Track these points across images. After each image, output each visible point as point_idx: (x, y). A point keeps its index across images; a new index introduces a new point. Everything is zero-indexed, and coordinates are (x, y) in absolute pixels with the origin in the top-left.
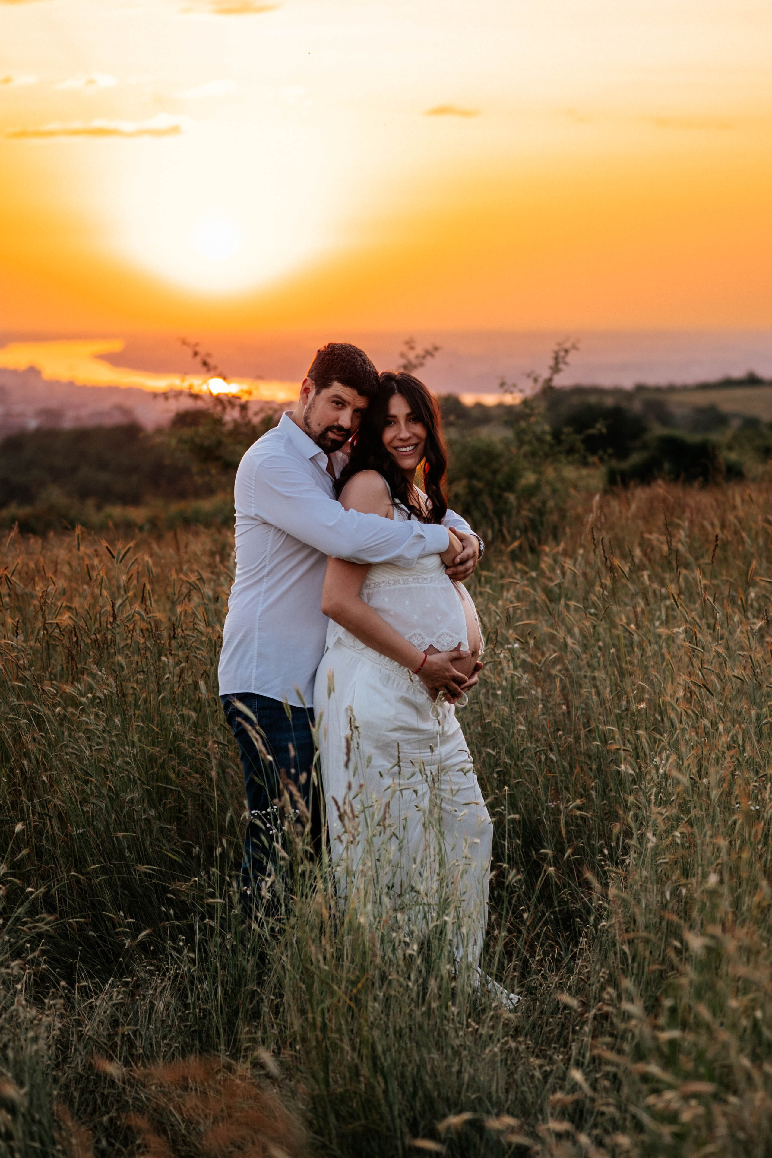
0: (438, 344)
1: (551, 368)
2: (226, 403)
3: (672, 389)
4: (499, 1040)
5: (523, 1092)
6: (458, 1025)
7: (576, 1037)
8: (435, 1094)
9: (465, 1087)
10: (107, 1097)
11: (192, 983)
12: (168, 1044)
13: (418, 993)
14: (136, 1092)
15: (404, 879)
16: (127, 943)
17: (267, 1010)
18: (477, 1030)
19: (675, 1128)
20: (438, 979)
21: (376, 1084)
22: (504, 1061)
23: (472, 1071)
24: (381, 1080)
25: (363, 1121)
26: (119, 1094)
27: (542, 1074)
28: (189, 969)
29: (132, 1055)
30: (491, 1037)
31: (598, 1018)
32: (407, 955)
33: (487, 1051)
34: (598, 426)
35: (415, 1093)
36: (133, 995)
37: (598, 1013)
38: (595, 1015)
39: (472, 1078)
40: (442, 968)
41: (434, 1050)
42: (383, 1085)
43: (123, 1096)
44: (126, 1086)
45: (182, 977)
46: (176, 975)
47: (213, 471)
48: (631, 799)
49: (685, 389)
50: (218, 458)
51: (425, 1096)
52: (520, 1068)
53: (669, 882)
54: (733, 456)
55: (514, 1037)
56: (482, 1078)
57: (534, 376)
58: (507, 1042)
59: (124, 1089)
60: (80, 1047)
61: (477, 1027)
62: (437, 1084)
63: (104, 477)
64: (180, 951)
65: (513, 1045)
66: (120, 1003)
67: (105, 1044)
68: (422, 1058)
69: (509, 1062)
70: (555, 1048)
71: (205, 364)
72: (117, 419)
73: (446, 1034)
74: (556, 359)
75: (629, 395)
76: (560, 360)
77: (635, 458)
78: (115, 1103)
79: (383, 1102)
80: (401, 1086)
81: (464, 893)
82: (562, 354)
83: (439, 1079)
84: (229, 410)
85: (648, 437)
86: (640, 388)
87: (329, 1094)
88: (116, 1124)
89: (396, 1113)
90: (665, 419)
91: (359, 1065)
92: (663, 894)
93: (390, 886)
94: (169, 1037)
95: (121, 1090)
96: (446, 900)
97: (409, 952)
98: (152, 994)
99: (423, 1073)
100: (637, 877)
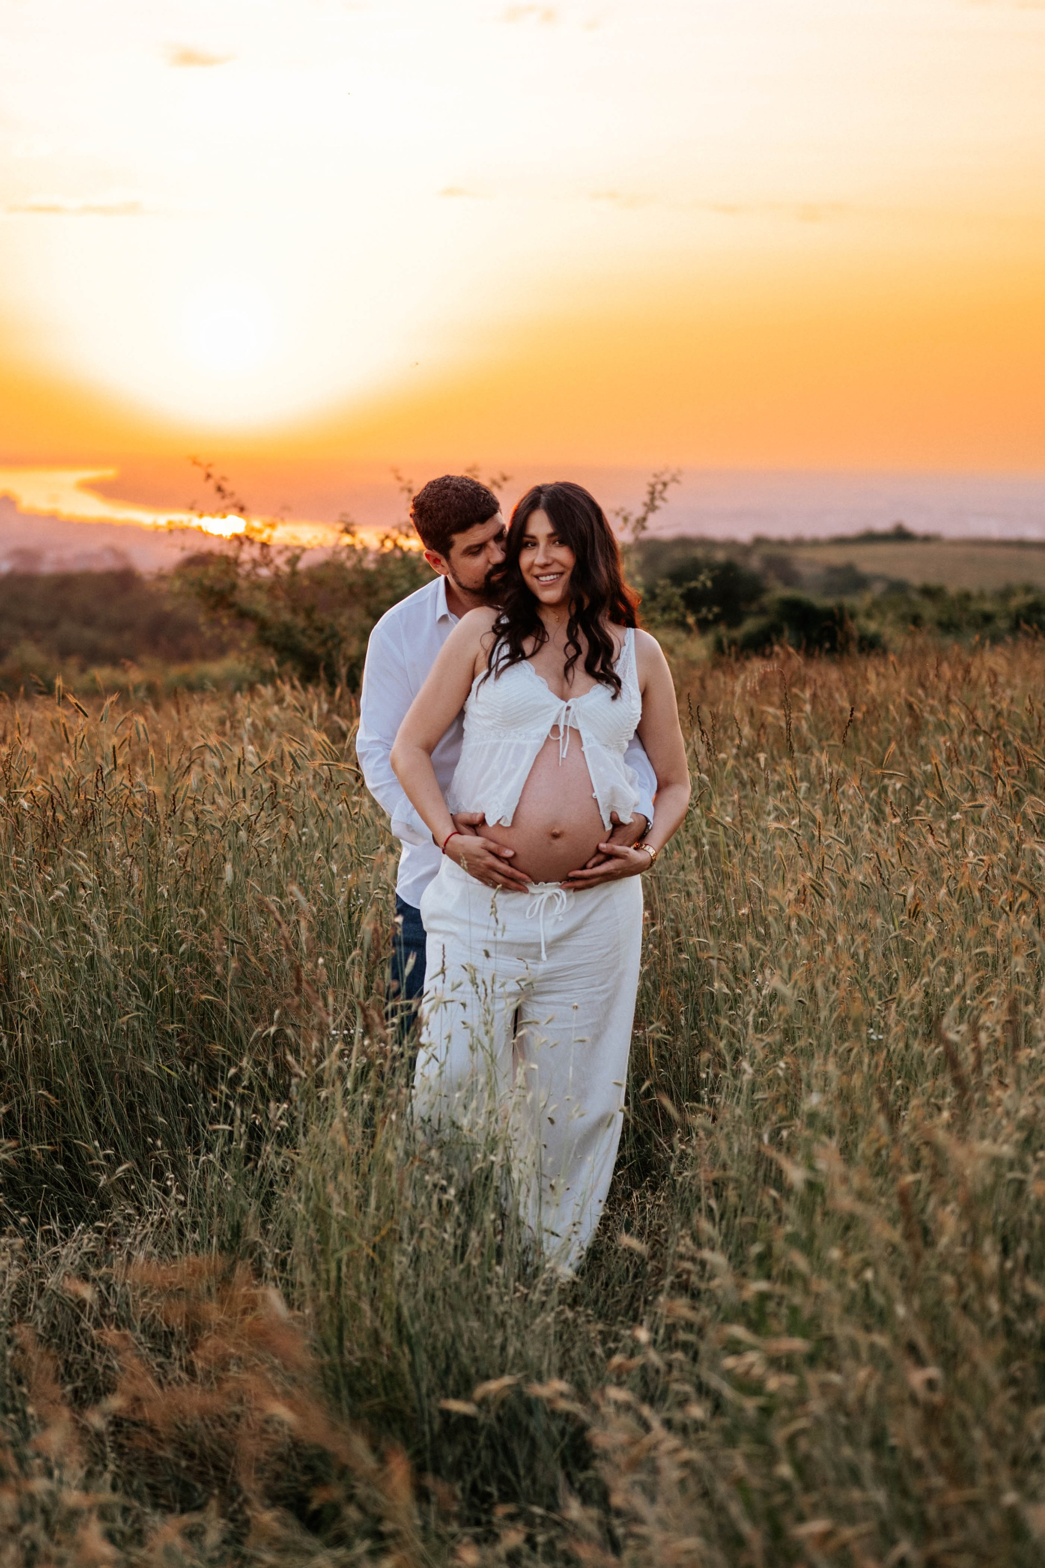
0: (508, 473)
1: (645, 504)
2: (244, 540)
3: (799, 543)
4: (552, 1309)
5: (580, 1372)
6: (503, 1290)
7: (648, 1308)
8: (473, 1371)
9: (509, 1365)
10: (72, 1365)
11: (181, 1232)
12: (148, 1304)
13: (456, 1247)
14: (108, 1359)
15: (444, 1110)
16: (103, 1180)
17: (270, 1266)
18: (527, 1295)
19: (760, 1401)
20: (481, 1234)
21: (400, 1354)
22: (559, 1336)
23: (518, 1345)
24: (406, 1350)
25: (383, 1398)
26: (87, 1363)
27: (604, 1351)
28: (177, 1213)
29: (104, 1316)
30: (543, 1304)
31: (677, 1287)
32: (444, 1203)
33: (538, 1320)
34: (702, 578)
35: (447, 1370)
36: (108, 1243)
37: (676, 1280)
38: (673, 1283)
39: (519, 1354)
40: (485, 1217)
41: (472, 1317)
42: (409, 1357)
43: (91, 1363)
44: (96, 1351)
45: (168, 1224)
46: (162, 1221)
47: (225, 621)
48: (725, 1022)
49: (816, 543)
50: (231, 606)
51: (461, 1373)
52: (579, 1344)
53: (768, 1123)
54: (872, 627)
55: (572, 1307)
56: (531, 1353)
57: (623, 514)
58: (561, 1312)
59: (93, 1355)
60: (41, 1303)
61: (526, 1291)
62: (475, 1360)
63: (90, 634)
64: (166, 1191)
65: (570, 1314)
66: (92, 1253)
67: (71, 1300)
68: (457, 1325)
69: (565, 1337)
70: (622, 1322)
71: (219, 489)
72: (108, 563)
73: (489, 1298)
74: (652, 493)
75: (746, 550)
76: (657, 495)
77: (750, 625)
78: (81, 1372)
79: (408, 1377)
80: (432, 1359)
81: (517, 1130)
82: (659, 487)
83: (478, 1353)
84: (246, 547)
85: (766, 599)
86: (759, 541)
87: (343, 1365)
88: (81, 1397)
89: (424, 1390)
90: (790, 578)
91: (381, 1330)
92: (760, 1138)
93: (426, 1119)
94: (149, 1295)
95: (89, 1356)
96: (493, 1139)
97: (446, 1197)
98: (131, 1244)
99: (458, 1345)
100: (728, 1116)
